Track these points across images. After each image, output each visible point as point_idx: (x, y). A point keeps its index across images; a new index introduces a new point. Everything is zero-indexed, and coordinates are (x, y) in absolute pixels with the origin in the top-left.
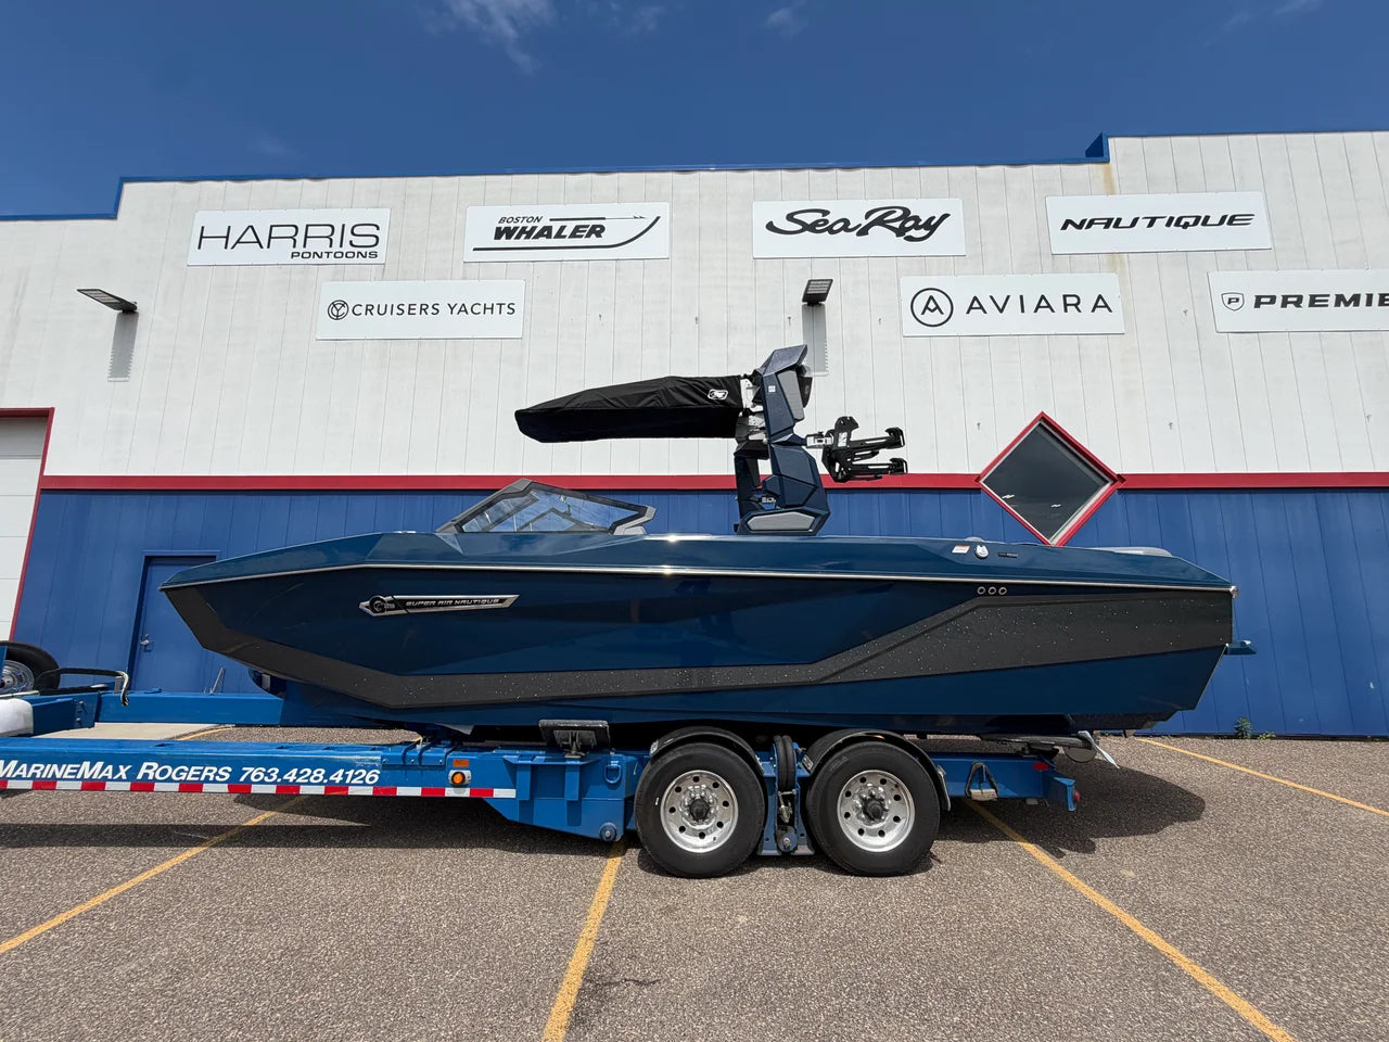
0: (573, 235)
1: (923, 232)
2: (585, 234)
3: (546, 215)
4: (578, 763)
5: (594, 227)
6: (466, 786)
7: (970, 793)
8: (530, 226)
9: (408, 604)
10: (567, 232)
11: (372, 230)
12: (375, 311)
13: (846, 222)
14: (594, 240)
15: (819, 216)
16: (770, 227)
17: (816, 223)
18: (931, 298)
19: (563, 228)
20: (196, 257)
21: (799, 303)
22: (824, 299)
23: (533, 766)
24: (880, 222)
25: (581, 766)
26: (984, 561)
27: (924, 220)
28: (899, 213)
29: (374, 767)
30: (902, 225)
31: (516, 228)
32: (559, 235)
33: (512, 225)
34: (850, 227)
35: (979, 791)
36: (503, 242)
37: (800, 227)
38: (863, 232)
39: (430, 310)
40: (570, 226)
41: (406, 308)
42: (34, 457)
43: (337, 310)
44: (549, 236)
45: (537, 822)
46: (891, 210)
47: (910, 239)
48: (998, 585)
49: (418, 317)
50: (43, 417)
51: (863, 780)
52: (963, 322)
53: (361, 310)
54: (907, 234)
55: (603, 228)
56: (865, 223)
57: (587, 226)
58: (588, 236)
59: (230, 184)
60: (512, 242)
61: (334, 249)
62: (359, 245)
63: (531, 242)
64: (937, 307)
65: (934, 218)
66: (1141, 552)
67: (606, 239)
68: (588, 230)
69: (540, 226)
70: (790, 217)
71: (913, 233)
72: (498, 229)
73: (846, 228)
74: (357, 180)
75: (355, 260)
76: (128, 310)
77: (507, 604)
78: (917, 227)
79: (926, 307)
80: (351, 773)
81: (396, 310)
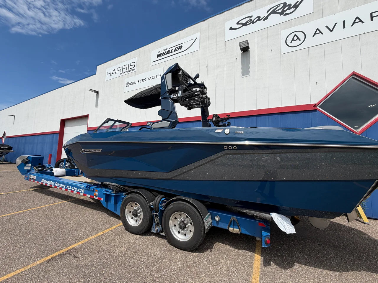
0: (175, 51)
1: (293, 10)
2: (177, 50)
3: (168, 47)
4: (114, 195)
5: (180, 47)
6: (97, 196)
7: (229, 229)
8: (164, 52)
9: (86, 151)
10: (173, 51)
11: (134, 64)
12: (134, 83)
13: (259, 17)
14: (180, 51)
15: (249, 19)
16: (231, 29)
17: (247, 22)
18: (295, 35)
19: (172, 50)
20: (107, 79)
21: (240, 52)
22: (249, 48)
23: (106, 194)
24: (274, 12)
25: (115, 195)
26: (228, 135)
27: (293, 4)
28: (282, 5)
29: (83, 189)
30: (283, 10)
31: (162, 53)
32: (171, 52)
33: (161, 53)
34: (260, 19)
35: (233, 229)
36: (159, 58)
37: (241, 25)
38: (266, 18)
39: (144, 80)
40: (174, 48)
41: (139, 81)
42: (86, 124)
43: (128, 85)
44: (169, 53)
45: (109, 209)
46: (278, 6)
47: (287, 14)
48: (232, 145)
49: (142, 83)
50: (87, 116)
51: (180, 215)
52: (310, 41)
53: (132, 84)
54: (285, 13)
55: (182, 46)
56: (266, 15)
57: (178, 47)
58: (178, 50)
59: (111, 61)
60: (161, 57)
61: (128, 70)
62: (131, 68)
63: (166, 56)
64: (298, 38)
65: (298, 1)
66: (321, 128)
67: (183, 49)
68: (178, 48)
69: (167, 51)
70: (238, 23)
71: (288, 12)
72: (158, 55)
73: (259, 20)
74: (131, 52)
75: (131, 72)
76: (97, 92)
77: (100, 151)
78: (289, 9)
79: (293, 40)
80: (80, 189)
81: (138, 82)
